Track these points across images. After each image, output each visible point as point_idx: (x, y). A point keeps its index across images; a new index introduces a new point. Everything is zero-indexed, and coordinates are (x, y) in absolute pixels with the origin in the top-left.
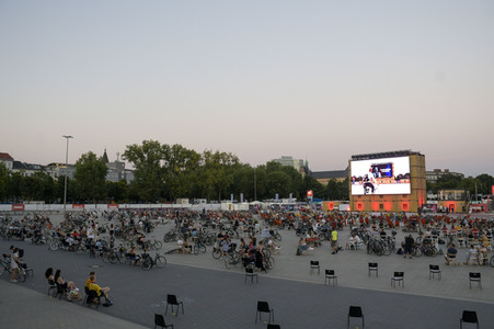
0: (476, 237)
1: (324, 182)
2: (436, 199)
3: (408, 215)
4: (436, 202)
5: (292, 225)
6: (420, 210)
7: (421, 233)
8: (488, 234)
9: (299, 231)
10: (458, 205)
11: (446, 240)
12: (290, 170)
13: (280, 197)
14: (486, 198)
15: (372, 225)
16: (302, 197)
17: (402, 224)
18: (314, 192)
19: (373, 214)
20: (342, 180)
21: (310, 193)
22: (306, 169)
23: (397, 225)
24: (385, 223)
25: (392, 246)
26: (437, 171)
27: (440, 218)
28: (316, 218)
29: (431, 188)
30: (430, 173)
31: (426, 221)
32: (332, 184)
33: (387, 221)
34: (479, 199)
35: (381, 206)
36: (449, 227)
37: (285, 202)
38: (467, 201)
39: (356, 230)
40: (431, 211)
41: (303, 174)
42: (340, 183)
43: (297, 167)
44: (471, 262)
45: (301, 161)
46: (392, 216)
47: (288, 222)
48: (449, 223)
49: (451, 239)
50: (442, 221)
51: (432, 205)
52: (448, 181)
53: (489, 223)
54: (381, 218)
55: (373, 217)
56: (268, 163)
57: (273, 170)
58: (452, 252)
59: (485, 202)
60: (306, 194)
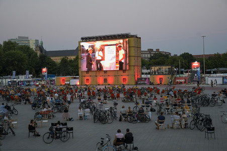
0: (179, 106)
1: (57, 60)
2: (149, 73)
3: (127, 87)
4: (149, 76)
5: (28, 100)
6: (137, 84)
7: (137, 103)
8: (188, 102)
9: (34, 105)
10: (166, 79)
11: (157, 108)
12: (26, 49)
13: (17, 74)
14: (186, 72)
15: (98, 97)
16: (37, 73)
17: (122, 95)
18: (48, 69)
19: (99, 87)
20: (73, 58)
21: (44, 70)
22: (41, 48)
23: (118, 96)
24: (109, 95)
25: (114, 116)
26: (150, 50)
27: (151, 90)
28: (51, 93)
29: (145, 64)
30: (144, 52)
31: (141, 92)
32: (64, 62)
33: (110, 94)
34: (182, 73)
35: (105, 80)
36: (158, 97)
37: (22, 78)
38: (173, 75)
39: (84, 102)
40: (144, 84)
41: (39, 53)
42: (71, 61)
43: (33, 46)
44: (175, 126)
45: (37, 41)
46: (114, 89)
47: (24, 97)
48: (158, 93)
49: (161, 108)
50: (153, 93)
51: (145, 79)
52: (158, 59)
53: (189, 93)
54: (105, 91)
55: (98, 90)
56: (5, 43)
57: (9, 49)
58: (161, 119)
59: (186, 75)
60: (41, 70)
